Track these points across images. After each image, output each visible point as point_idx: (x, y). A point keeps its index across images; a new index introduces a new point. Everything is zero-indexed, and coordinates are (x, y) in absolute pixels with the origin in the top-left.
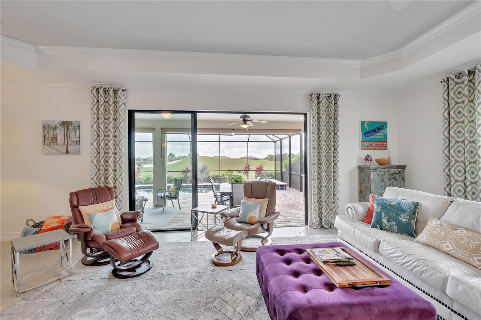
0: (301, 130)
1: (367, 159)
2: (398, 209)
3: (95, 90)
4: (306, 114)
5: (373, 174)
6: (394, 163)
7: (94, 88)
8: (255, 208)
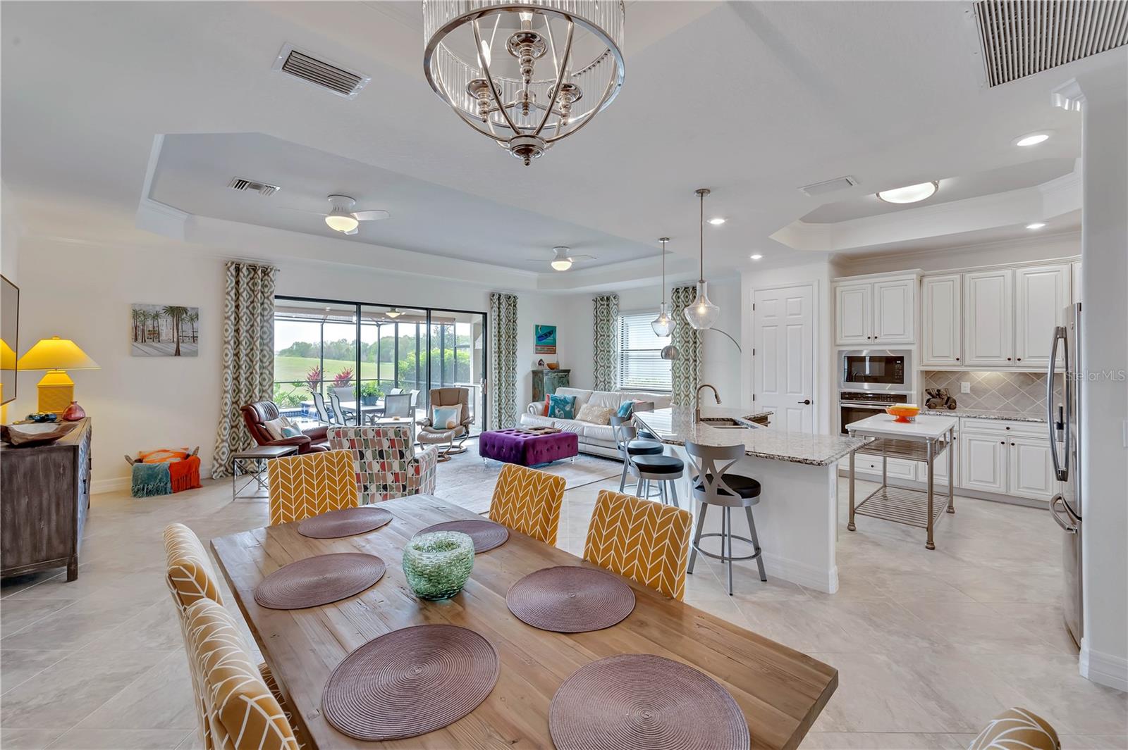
0: (455, 319)
1: (540, 364)
2: (565, 401)
3: (234, 266)
4: (485, 314)
5: (545, 378)
6: (562, 367)
7: (232, 263)
8: (452, 413)
